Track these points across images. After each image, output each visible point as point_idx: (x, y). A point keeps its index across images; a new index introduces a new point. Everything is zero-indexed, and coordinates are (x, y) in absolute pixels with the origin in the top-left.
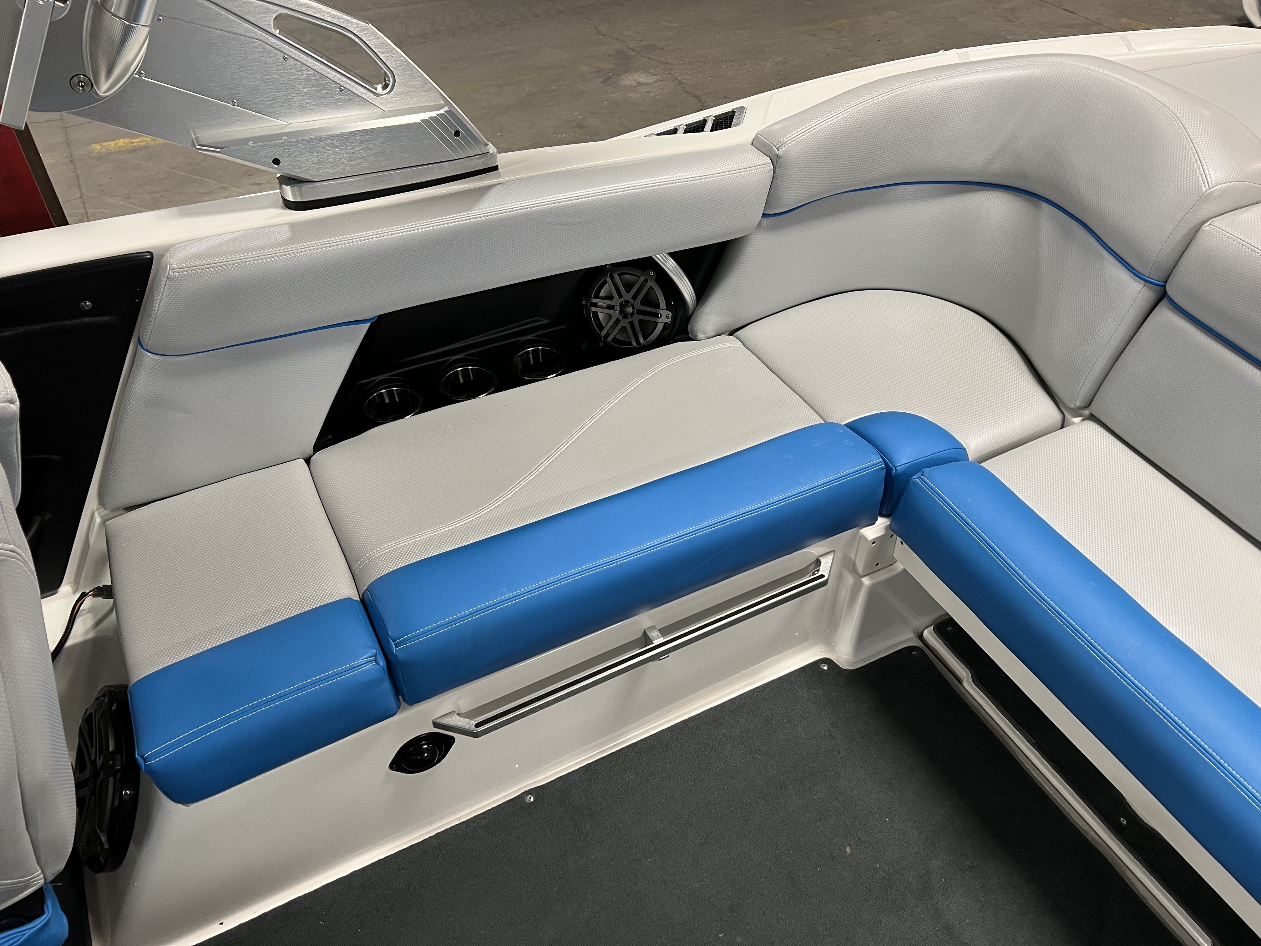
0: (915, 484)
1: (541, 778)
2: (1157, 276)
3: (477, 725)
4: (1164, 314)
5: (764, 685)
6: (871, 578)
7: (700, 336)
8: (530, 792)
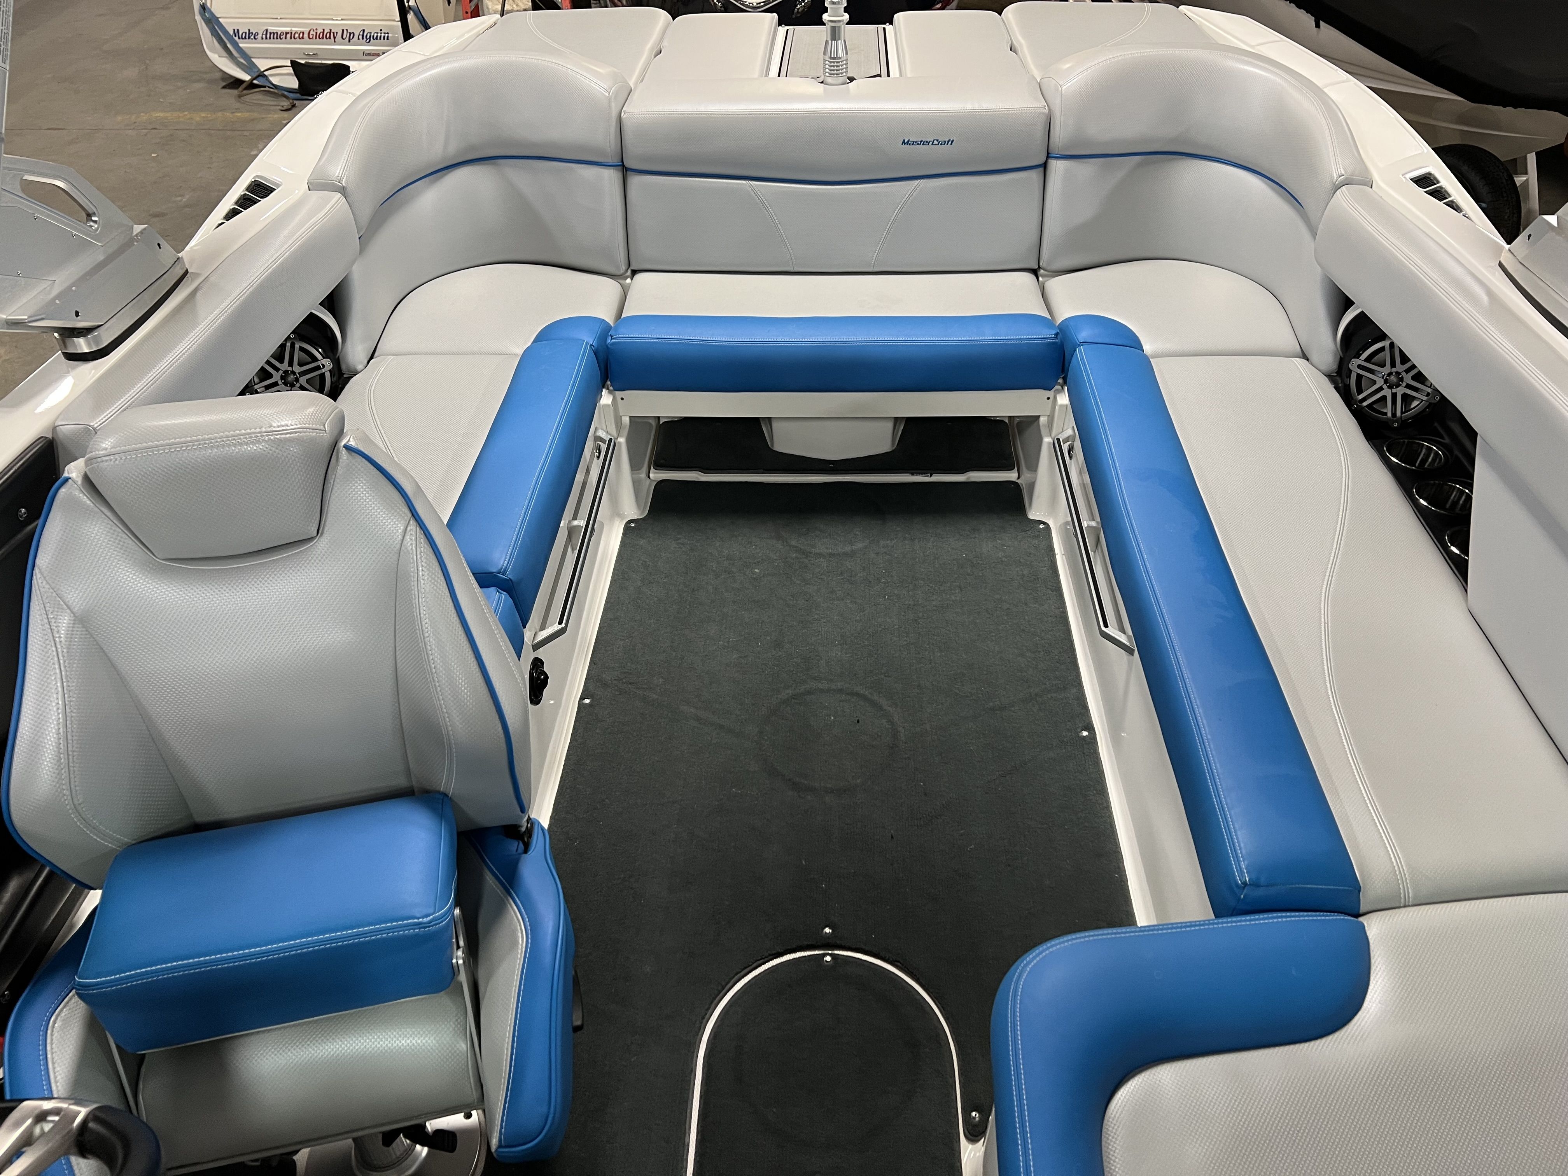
0: (613, 344)
1: (575, 691)
2: (616, 160)
3: (560, 623)
4: (635, 181)
5: (618, 555)
6: (621, 436)
7: (360, 367)
8: (582, 698)
